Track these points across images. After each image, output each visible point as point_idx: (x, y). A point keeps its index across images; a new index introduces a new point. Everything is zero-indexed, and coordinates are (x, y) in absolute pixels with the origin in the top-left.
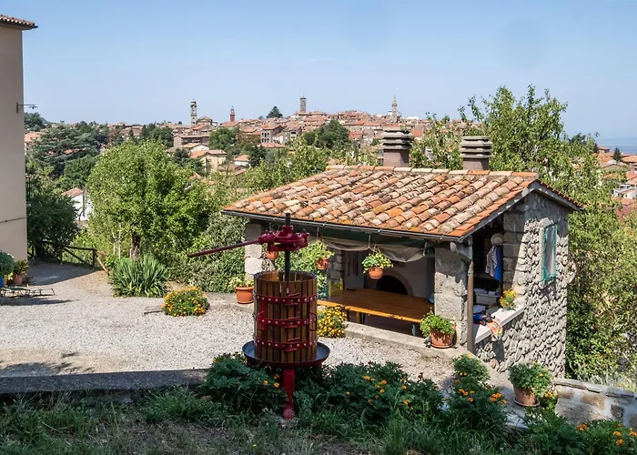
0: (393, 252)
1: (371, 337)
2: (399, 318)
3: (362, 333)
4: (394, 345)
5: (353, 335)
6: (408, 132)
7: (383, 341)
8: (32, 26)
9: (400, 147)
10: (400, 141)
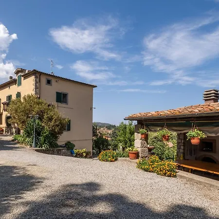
0: (207, 131)
1: (192, 179)
2: (211, 172)
3: (187, 176)
4: (207, 185)
5: (181, 177)
6: (217, 91)
7: (200, 182)
8: (96, 87)
9: (213, 97)
10: (213, 95)
